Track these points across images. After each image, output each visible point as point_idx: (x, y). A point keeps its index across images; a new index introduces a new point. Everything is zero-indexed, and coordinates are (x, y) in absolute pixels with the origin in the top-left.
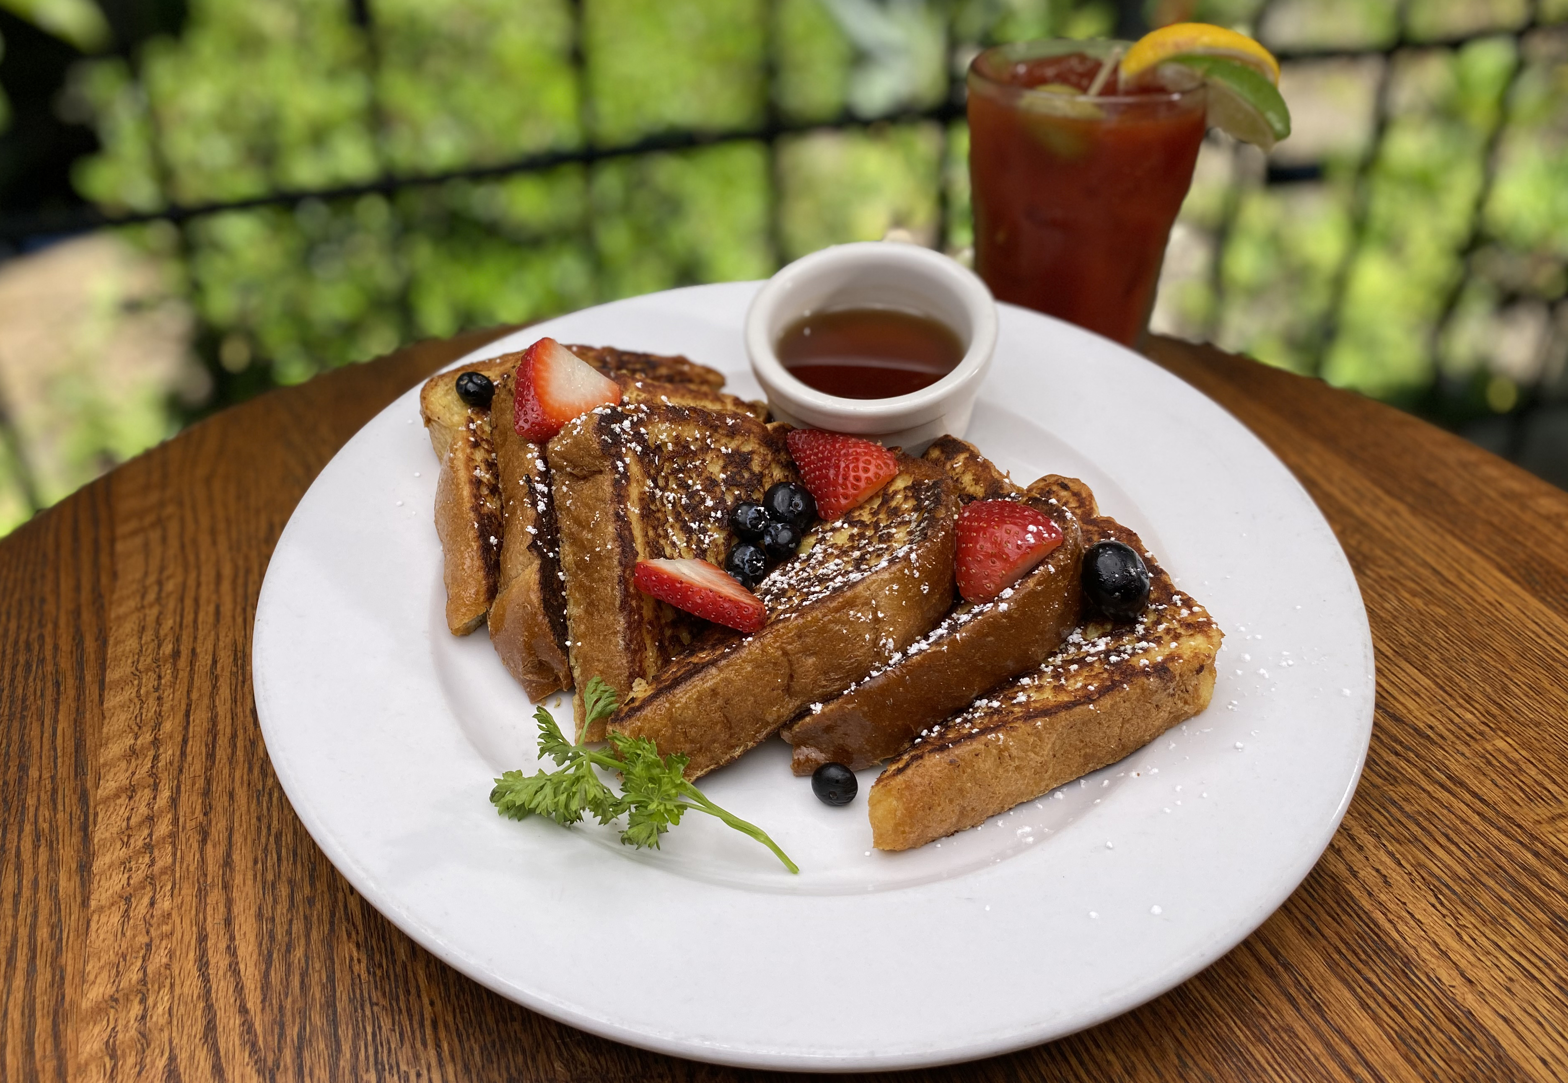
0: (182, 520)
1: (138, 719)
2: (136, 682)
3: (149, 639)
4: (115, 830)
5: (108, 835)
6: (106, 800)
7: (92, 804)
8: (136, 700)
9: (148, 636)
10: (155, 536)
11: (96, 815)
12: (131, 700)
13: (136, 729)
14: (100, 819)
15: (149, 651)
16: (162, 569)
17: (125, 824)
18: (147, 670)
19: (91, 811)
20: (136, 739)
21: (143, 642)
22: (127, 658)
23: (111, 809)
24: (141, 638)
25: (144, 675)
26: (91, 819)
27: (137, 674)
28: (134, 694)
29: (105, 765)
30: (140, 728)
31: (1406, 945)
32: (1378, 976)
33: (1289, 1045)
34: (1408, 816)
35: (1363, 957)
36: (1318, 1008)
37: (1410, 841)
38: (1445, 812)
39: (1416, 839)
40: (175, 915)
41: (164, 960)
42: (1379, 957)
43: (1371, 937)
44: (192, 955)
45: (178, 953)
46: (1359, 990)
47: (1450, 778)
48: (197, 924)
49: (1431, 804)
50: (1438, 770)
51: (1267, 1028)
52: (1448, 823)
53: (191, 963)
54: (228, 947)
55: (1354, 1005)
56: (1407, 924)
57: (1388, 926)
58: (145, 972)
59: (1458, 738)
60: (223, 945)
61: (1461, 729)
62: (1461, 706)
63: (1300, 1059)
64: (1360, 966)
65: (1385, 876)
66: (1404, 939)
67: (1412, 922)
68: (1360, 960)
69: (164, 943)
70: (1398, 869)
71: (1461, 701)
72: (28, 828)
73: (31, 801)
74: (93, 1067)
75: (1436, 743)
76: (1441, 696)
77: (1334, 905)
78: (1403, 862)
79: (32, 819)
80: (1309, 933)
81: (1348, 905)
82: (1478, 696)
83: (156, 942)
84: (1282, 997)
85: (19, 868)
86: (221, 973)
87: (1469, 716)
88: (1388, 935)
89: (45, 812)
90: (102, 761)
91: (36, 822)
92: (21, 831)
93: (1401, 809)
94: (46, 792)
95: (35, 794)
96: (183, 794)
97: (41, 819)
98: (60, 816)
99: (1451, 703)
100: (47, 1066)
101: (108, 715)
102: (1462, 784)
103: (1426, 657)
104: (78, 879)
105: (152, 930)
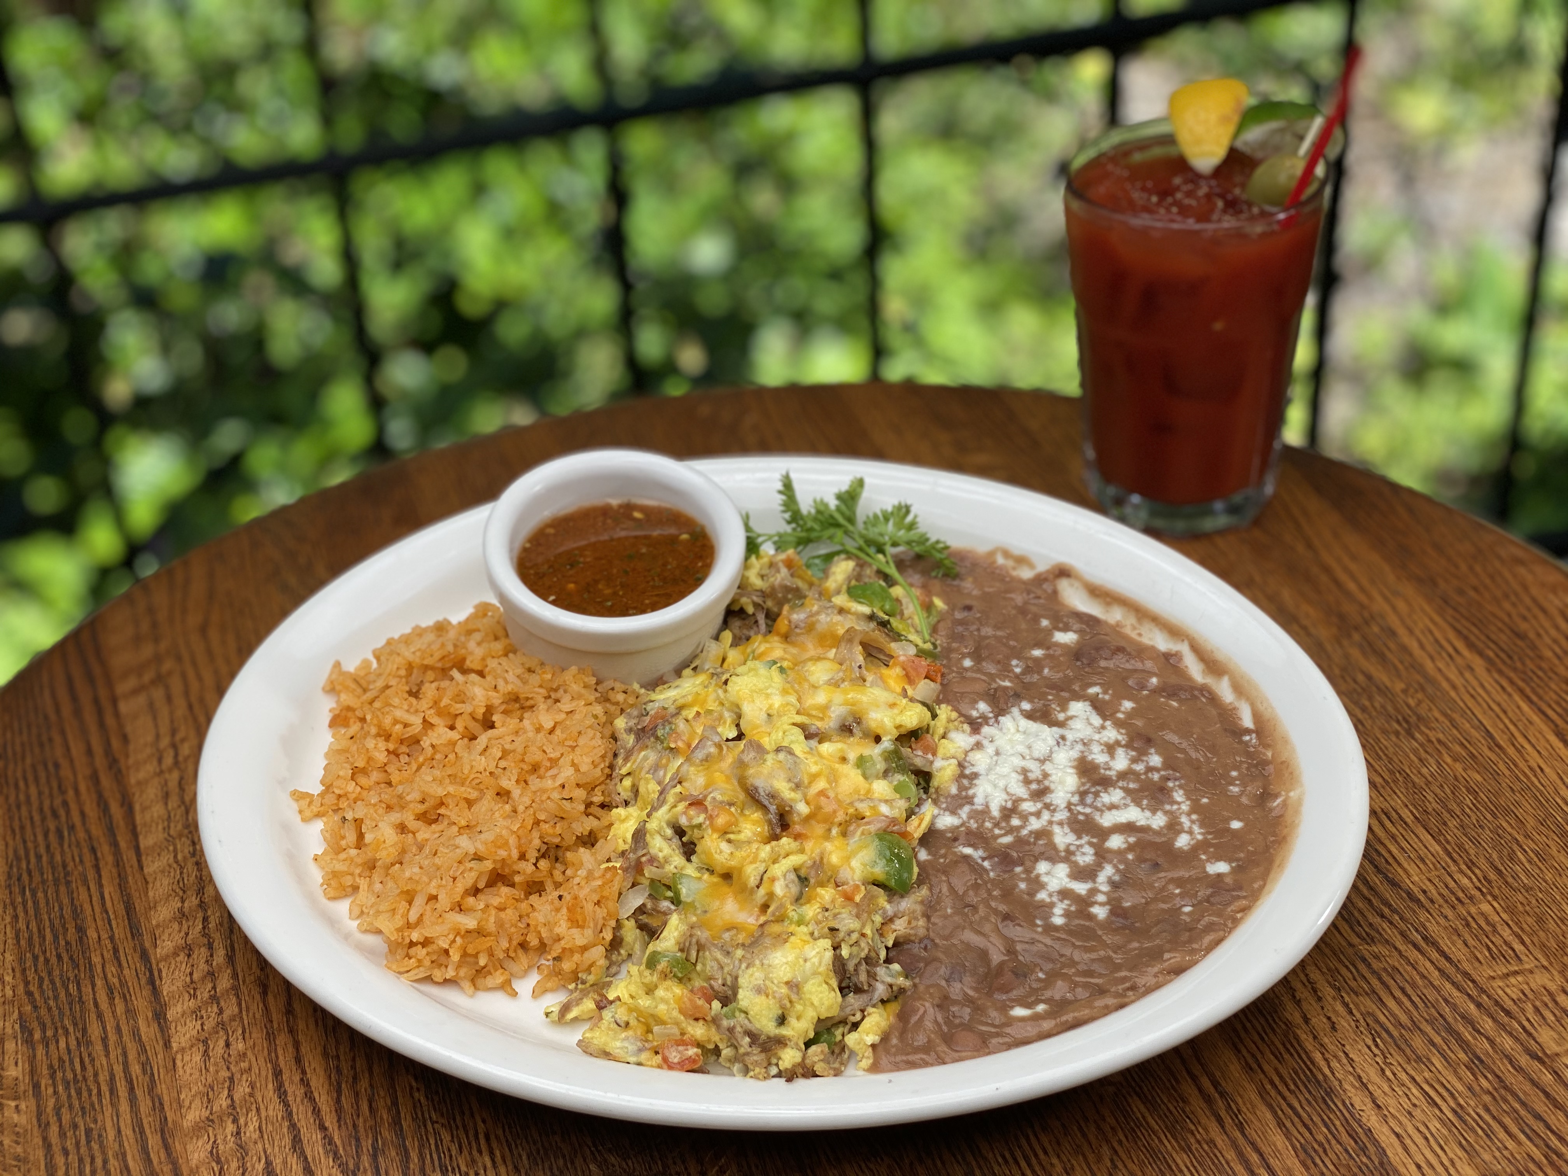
0: (184, 676)
1: (181, 884)
2: (171, 848)
3: (175, 805)
4: (180, 984)
5: (174, 988)
6: (166, 958)
7: (153, 961)
8: (175, 865)
9: (173, 802)
10: (158, 694)
11: (160, 971)
12: (170, 866)
13: (181, 893)
14: (164, 974)
15: (178, 817)
16: (174, 732)
17: (188, 979)
18: (180, 836)
19: (154, 966)
20: (183, 902)
21: (170, 807)
22: (157, 824)
23: (173, 966)
24: (166, 804)
25: (177, 841)
26: (156, 974)
27: (170, 839)
28: (171, 860)
29: (158, 926)
30: (184, 892)
31: (1332, 1078)
32: (1300, 1102)
33: (1207, 1153)
34: (1374, 972)
35: (1292, 1087)
36: (1241, 1128)
37: (1367, 994)
38: (1409, 968)
39: (1374, 992)
40: (249, 1053)
41: (248, 1090)
42: (1306, 1087)
43: (1304, 1072)
44: (270, 1086)
45: (258, 1085)
46: (1280, 1112)
47: (1425, 938)
48: (271, 1061)
49: (1399, 962)
50: (1417, 930)
51: (1192, 1140)
52: (1408, 978)
53: (271, 1093)
54: (302, 1080)
55: (1272, 1123)
56: (1339, 1061)
57: (1322, 1064)
58: (232, 1099)
59: (1446, 901)
60: (297, 1078)
61: (1453, 893)
62: (1461, 871)
63: (1213, 1163)
64: (1287, 1094)
65: (1334, 1023)
66: (1333, 1074)
67: (1345, 1061)
68: (1289, 1090)
69: (244, 1077)
70: (1348, 1017)
71: (1464, 867)
72: (99, 983)
73: (96, 959)
74: (203, 1169)
75: (1423, 906)
76: (1446, 863)
77: (1280, 1047)
78: (1354, 1011)
79: (101, 975)
80: (1251, 1069)
81: (1292, 1046)
82: (1482, 863)
83: (237, 1076)
84: (1213, 1118)
85: (100, 1016)
86: (298, 1099)
87: (1465, 881)
88: (1320, 1070)
89: (111, 969)
90: (154, 922)
91: (105, 977)
92: (93, 986)
93: (1369, 966)
94: (108, 951)
95: (98, 952)
96: (237, 952)
97: (109, 975)
98: (126, 972)
99: (1453, 868)
100: (165, 1169)
101: (150, 879)
102: (1434, 944)
103: (1445, 824)
104: (156, 1025)
105: (232, 1067)
